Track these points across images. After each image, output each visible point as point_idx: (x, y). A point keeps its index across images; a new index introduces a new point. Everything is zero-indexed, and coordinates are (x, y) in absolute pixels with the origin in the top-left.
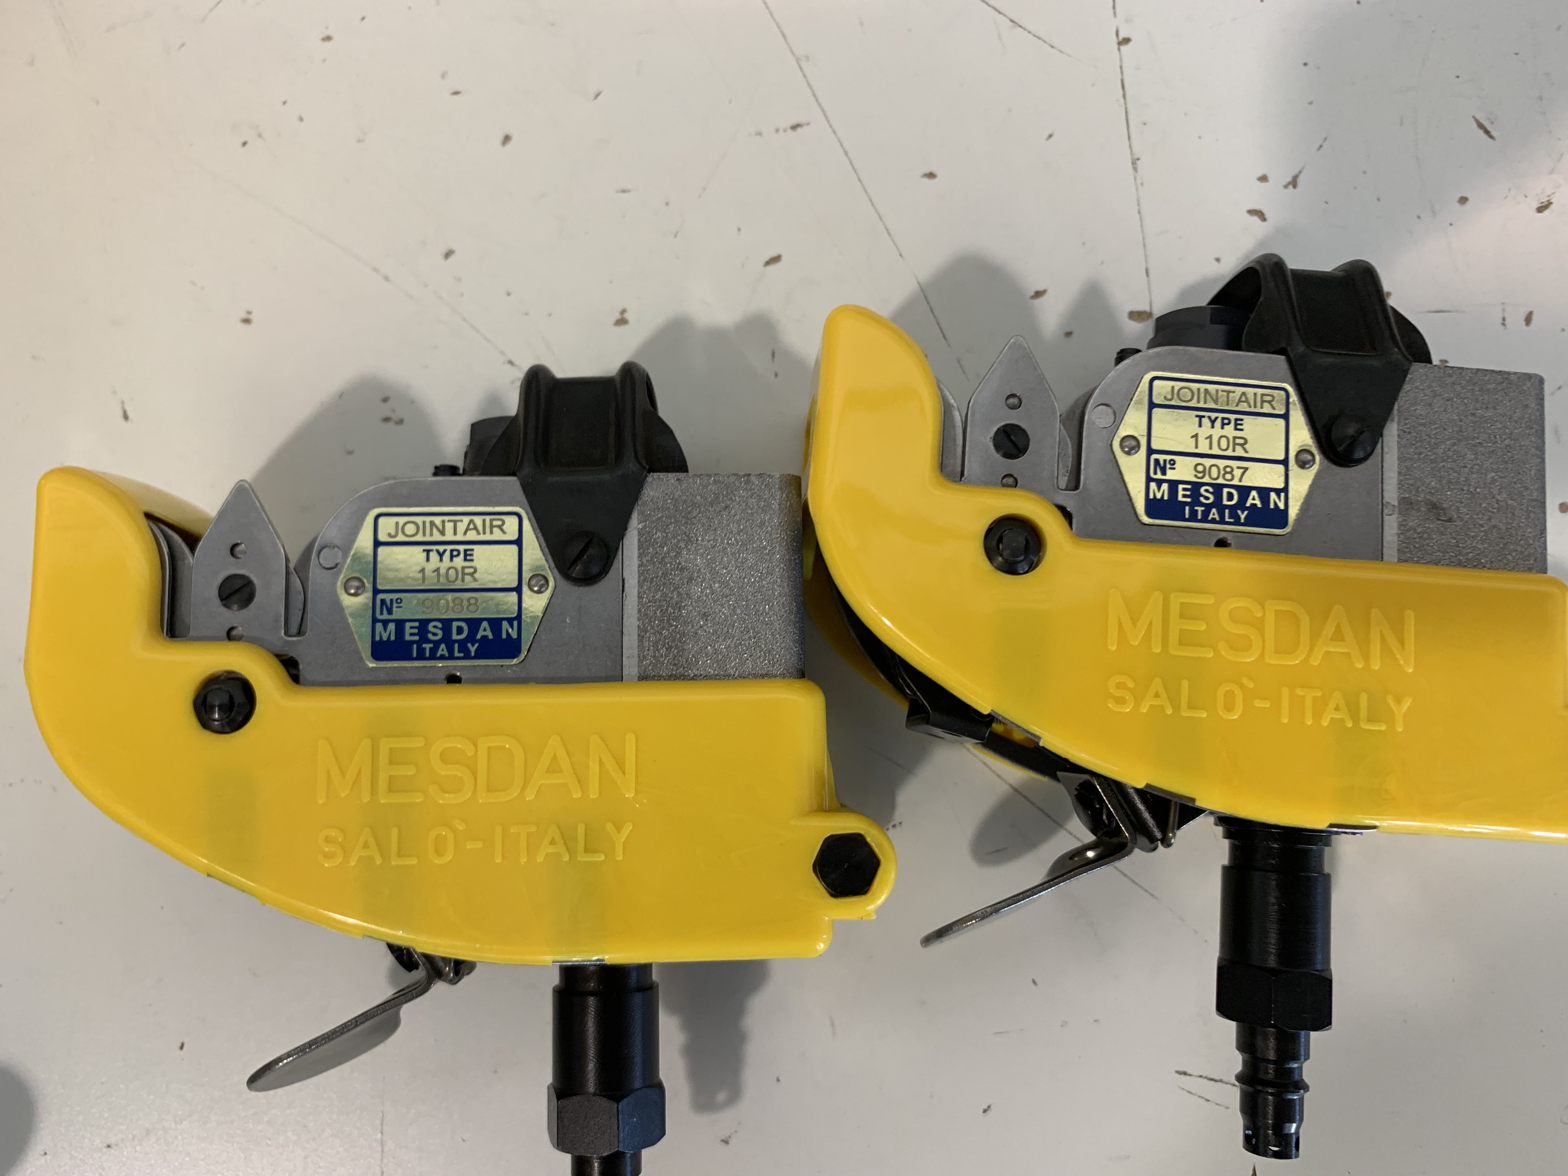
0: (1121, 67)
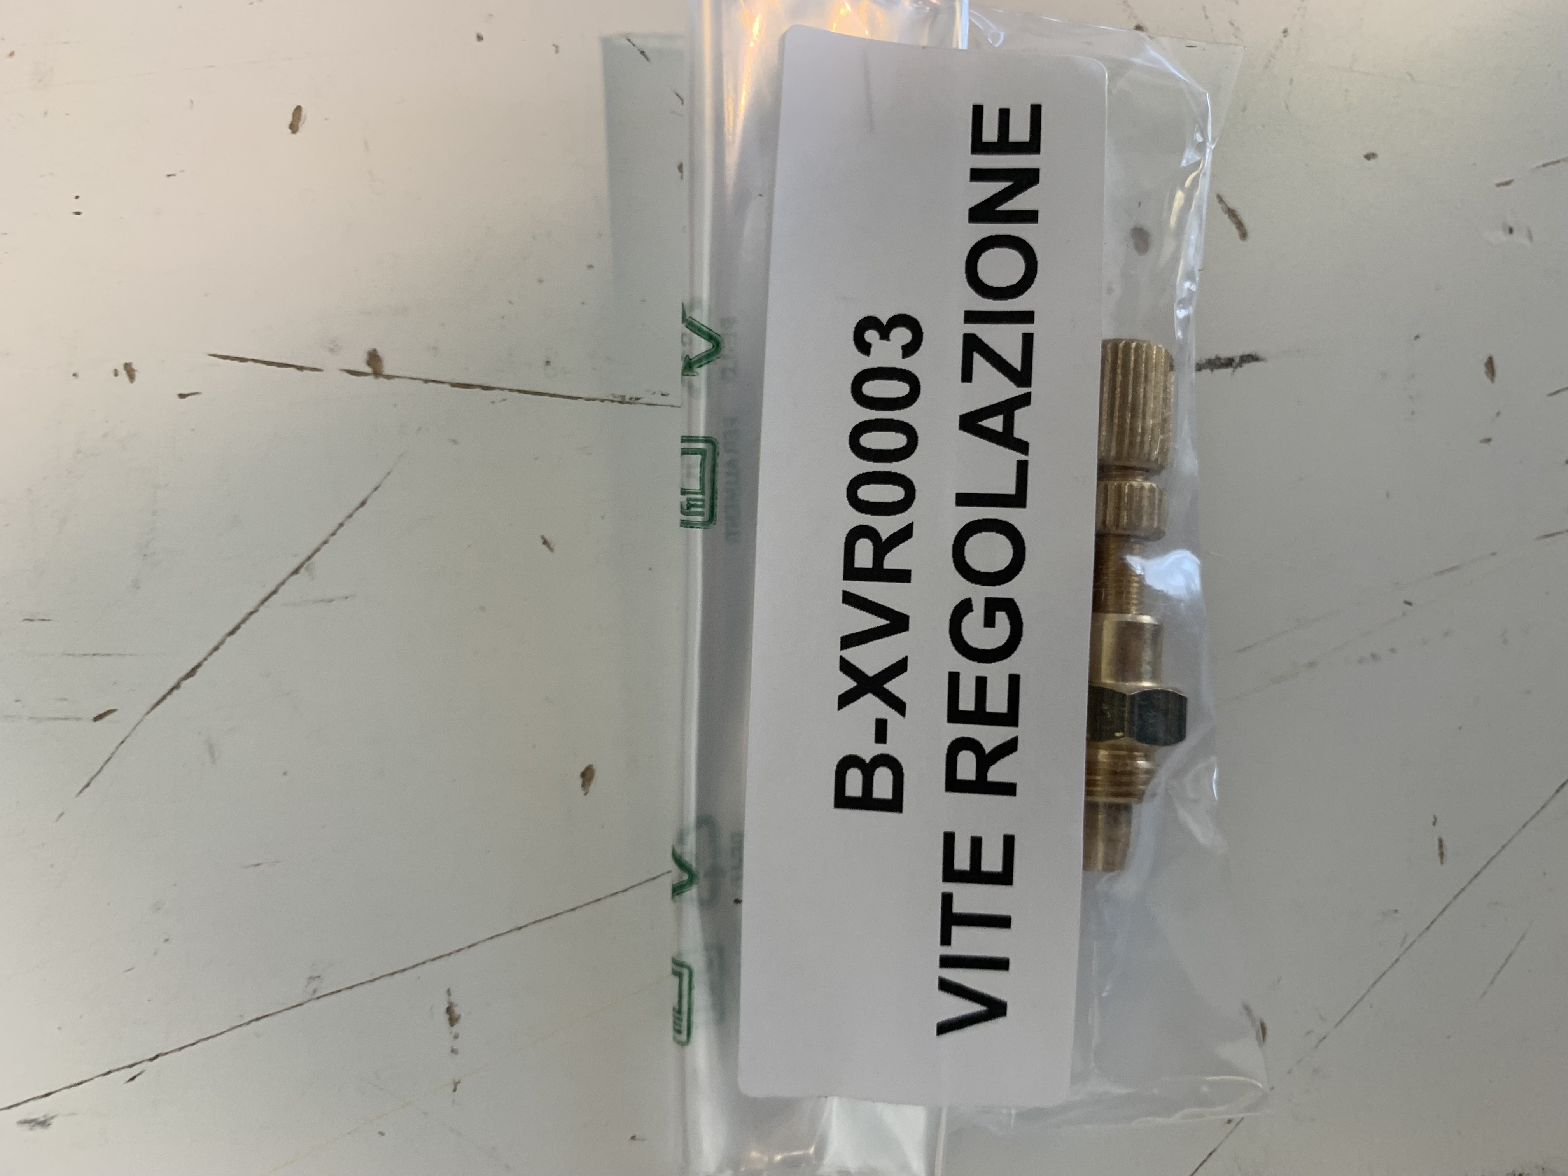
0: (426, 381)
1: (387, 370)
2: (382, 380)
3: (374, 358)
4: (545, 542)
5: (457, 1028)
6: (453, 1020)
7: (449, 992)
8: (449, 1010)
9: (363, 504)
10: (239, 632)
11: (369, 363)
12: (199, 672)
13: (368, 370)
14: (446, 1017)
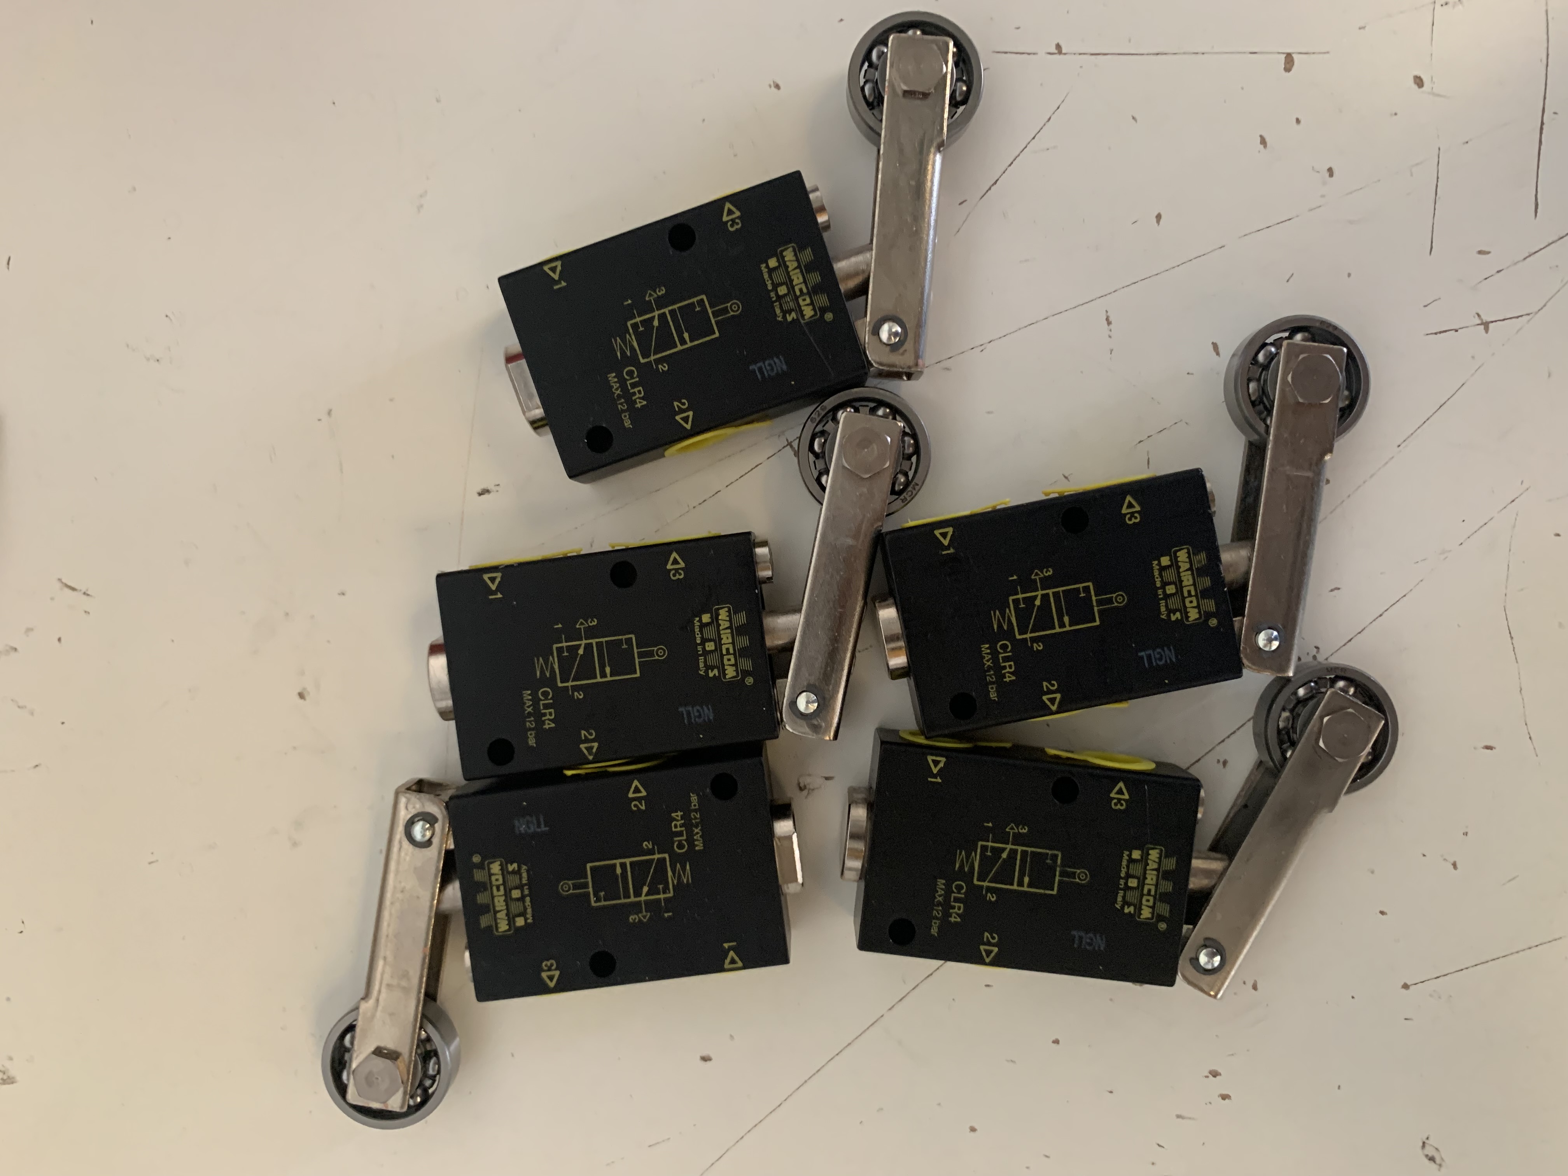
1: (1064, 51)
2: (1062, 56)
3: (1058, 47)
4: (1134, 118)
5: (1111, 326)
6: (1109, 323)
7: (1107, 312)
8: (1107, 319)
9: (1058, 108)
10: (1012, 165)
11: (1056, 48)
12: (998, 182)
13: (1056, 52)
14: (1106, 322)
